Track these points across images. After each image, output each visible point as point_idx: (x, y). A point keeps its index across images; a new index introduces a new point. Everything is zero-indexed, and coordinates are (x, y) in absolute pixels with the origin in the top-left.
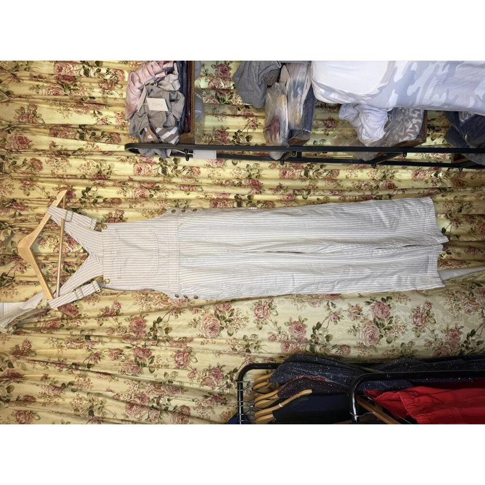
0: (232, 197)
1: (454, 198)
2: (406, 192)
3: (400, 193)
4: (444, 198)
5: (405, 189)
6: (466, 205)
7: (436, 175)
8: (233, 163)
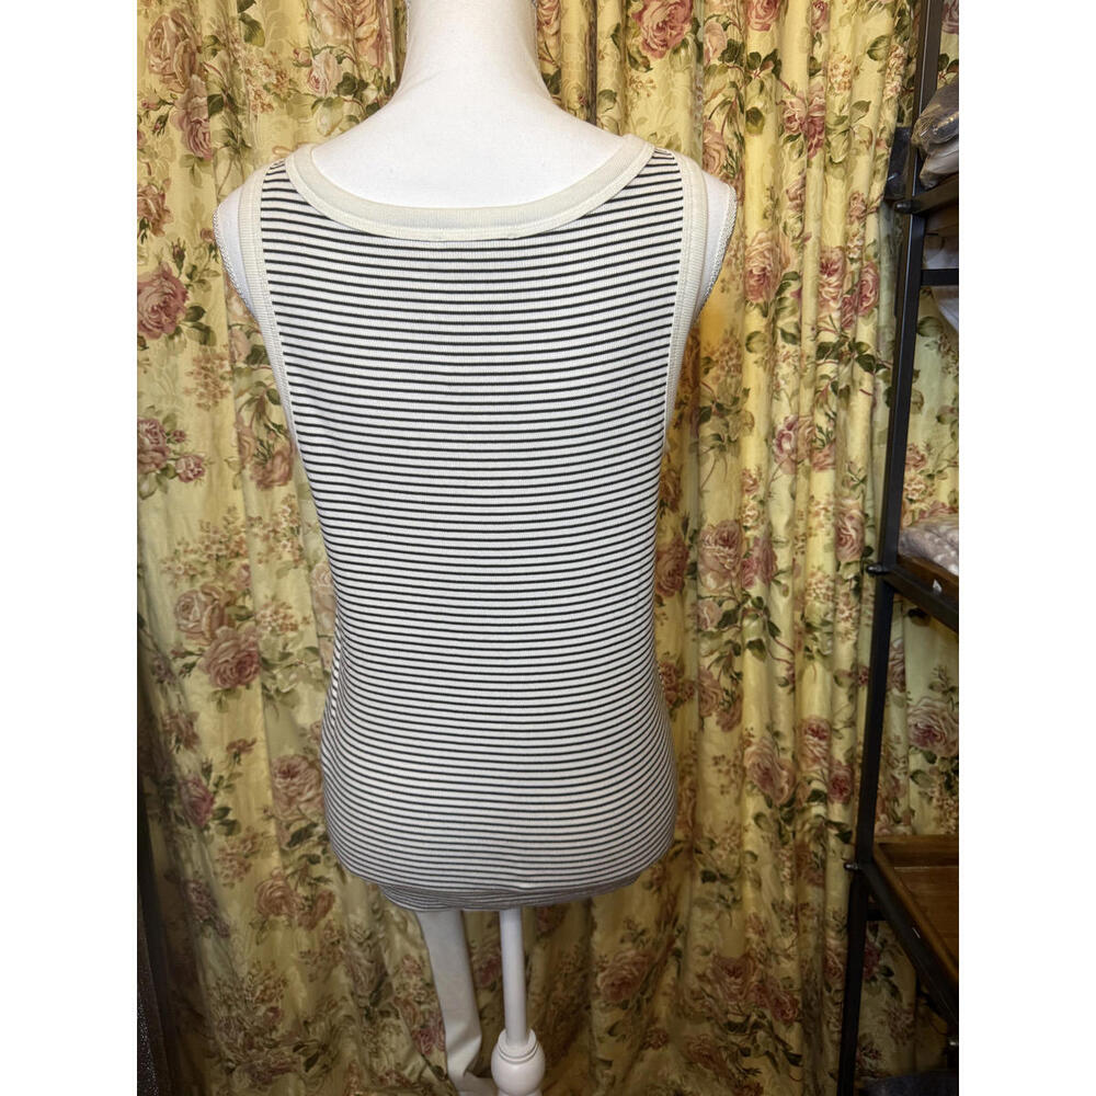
0: (758, 43)
1: (752, 854)
2: (782, 692)
3: (782, 671)
4: (750, 821)
5: (793, 689)
6: (732, 889)
7: (817, 796)
8: (875, 44)
